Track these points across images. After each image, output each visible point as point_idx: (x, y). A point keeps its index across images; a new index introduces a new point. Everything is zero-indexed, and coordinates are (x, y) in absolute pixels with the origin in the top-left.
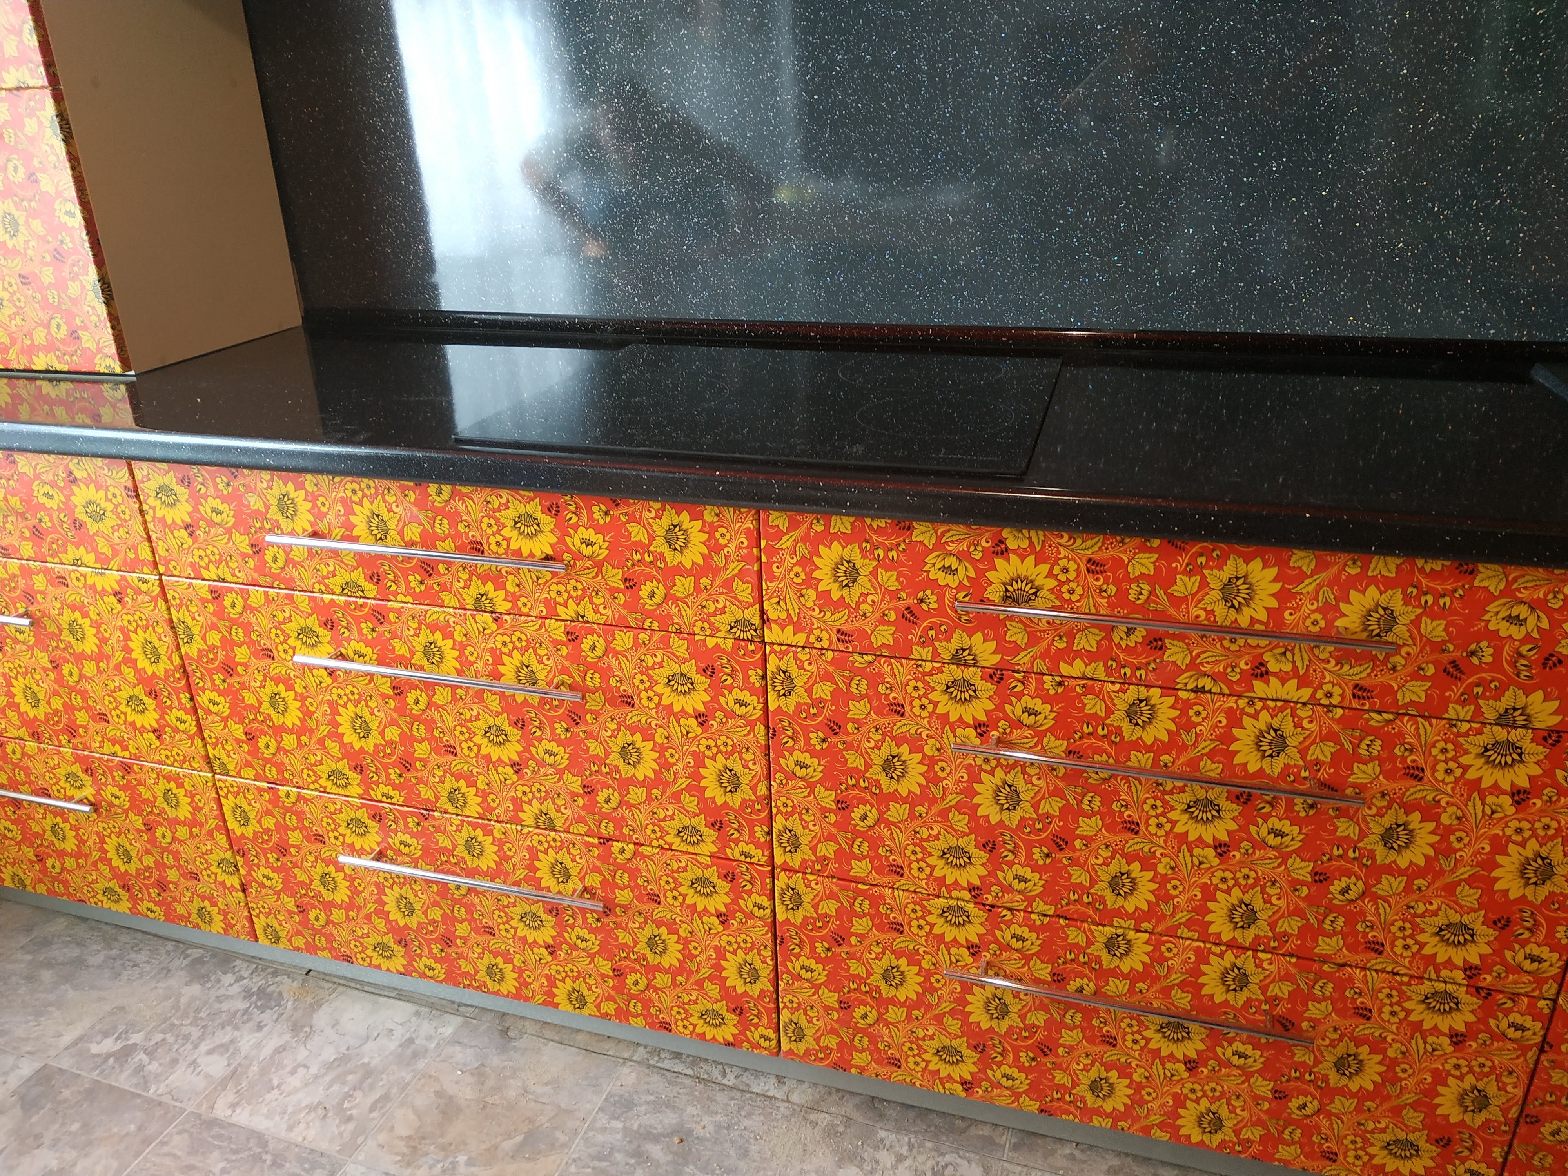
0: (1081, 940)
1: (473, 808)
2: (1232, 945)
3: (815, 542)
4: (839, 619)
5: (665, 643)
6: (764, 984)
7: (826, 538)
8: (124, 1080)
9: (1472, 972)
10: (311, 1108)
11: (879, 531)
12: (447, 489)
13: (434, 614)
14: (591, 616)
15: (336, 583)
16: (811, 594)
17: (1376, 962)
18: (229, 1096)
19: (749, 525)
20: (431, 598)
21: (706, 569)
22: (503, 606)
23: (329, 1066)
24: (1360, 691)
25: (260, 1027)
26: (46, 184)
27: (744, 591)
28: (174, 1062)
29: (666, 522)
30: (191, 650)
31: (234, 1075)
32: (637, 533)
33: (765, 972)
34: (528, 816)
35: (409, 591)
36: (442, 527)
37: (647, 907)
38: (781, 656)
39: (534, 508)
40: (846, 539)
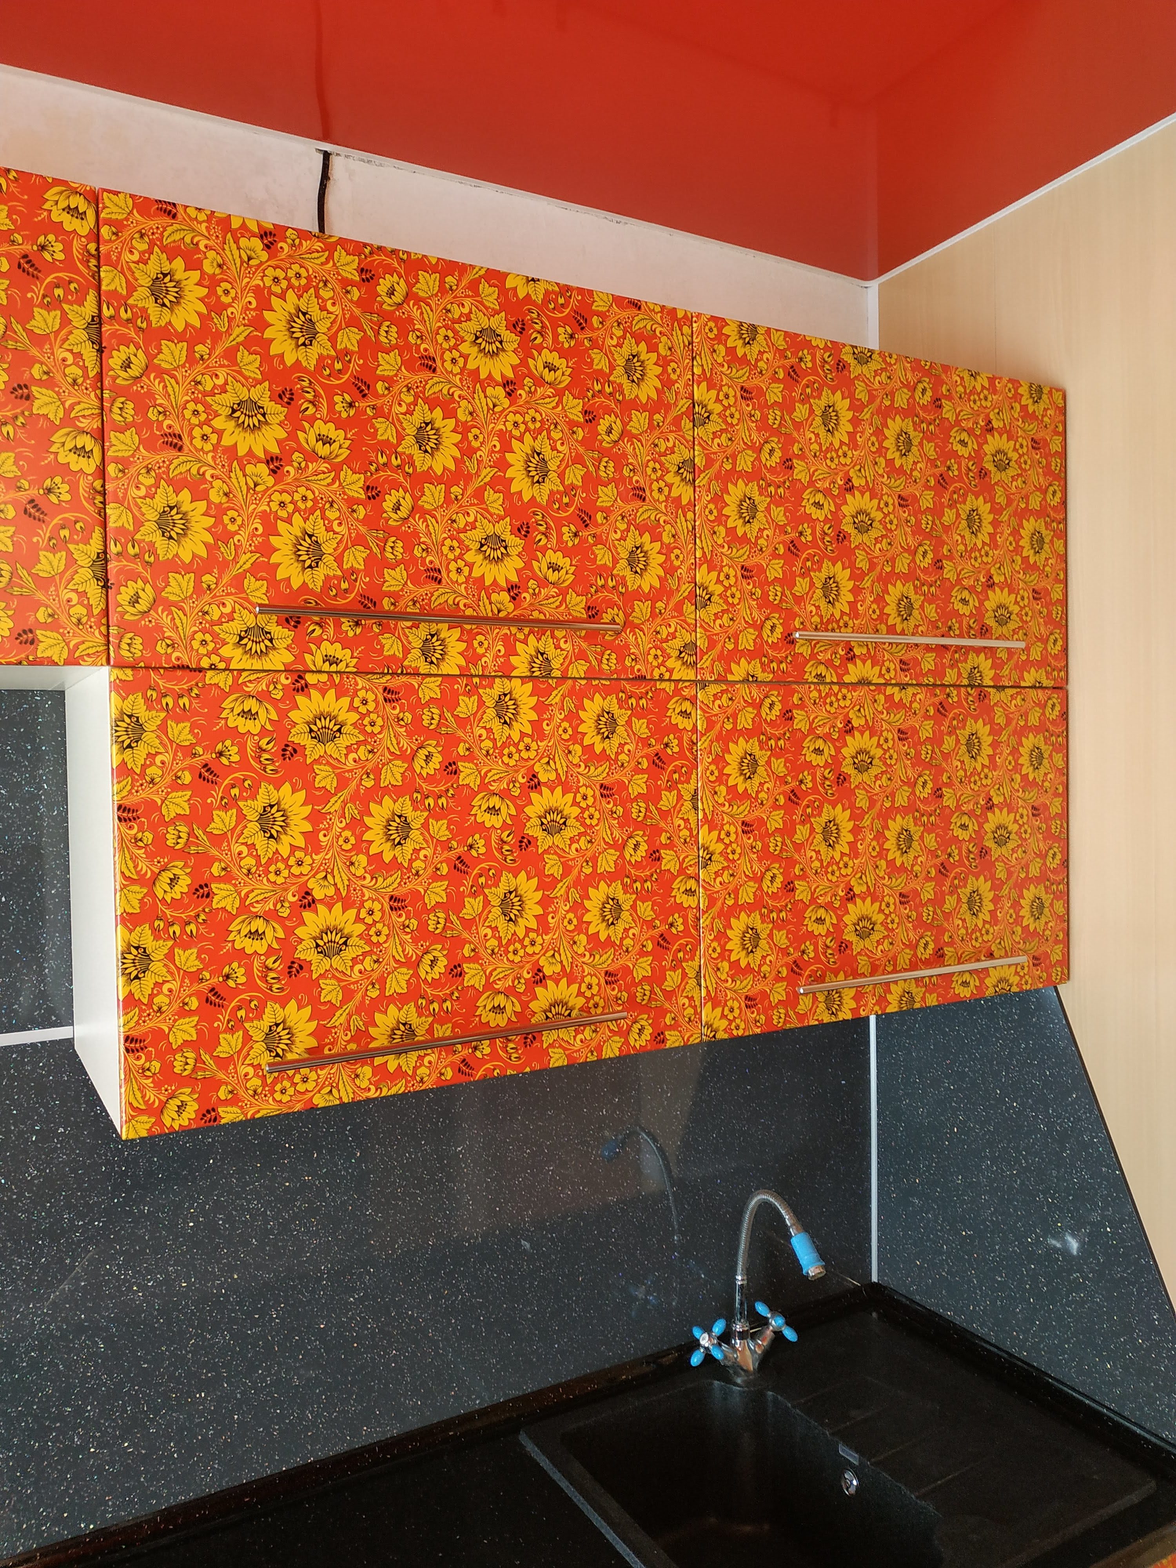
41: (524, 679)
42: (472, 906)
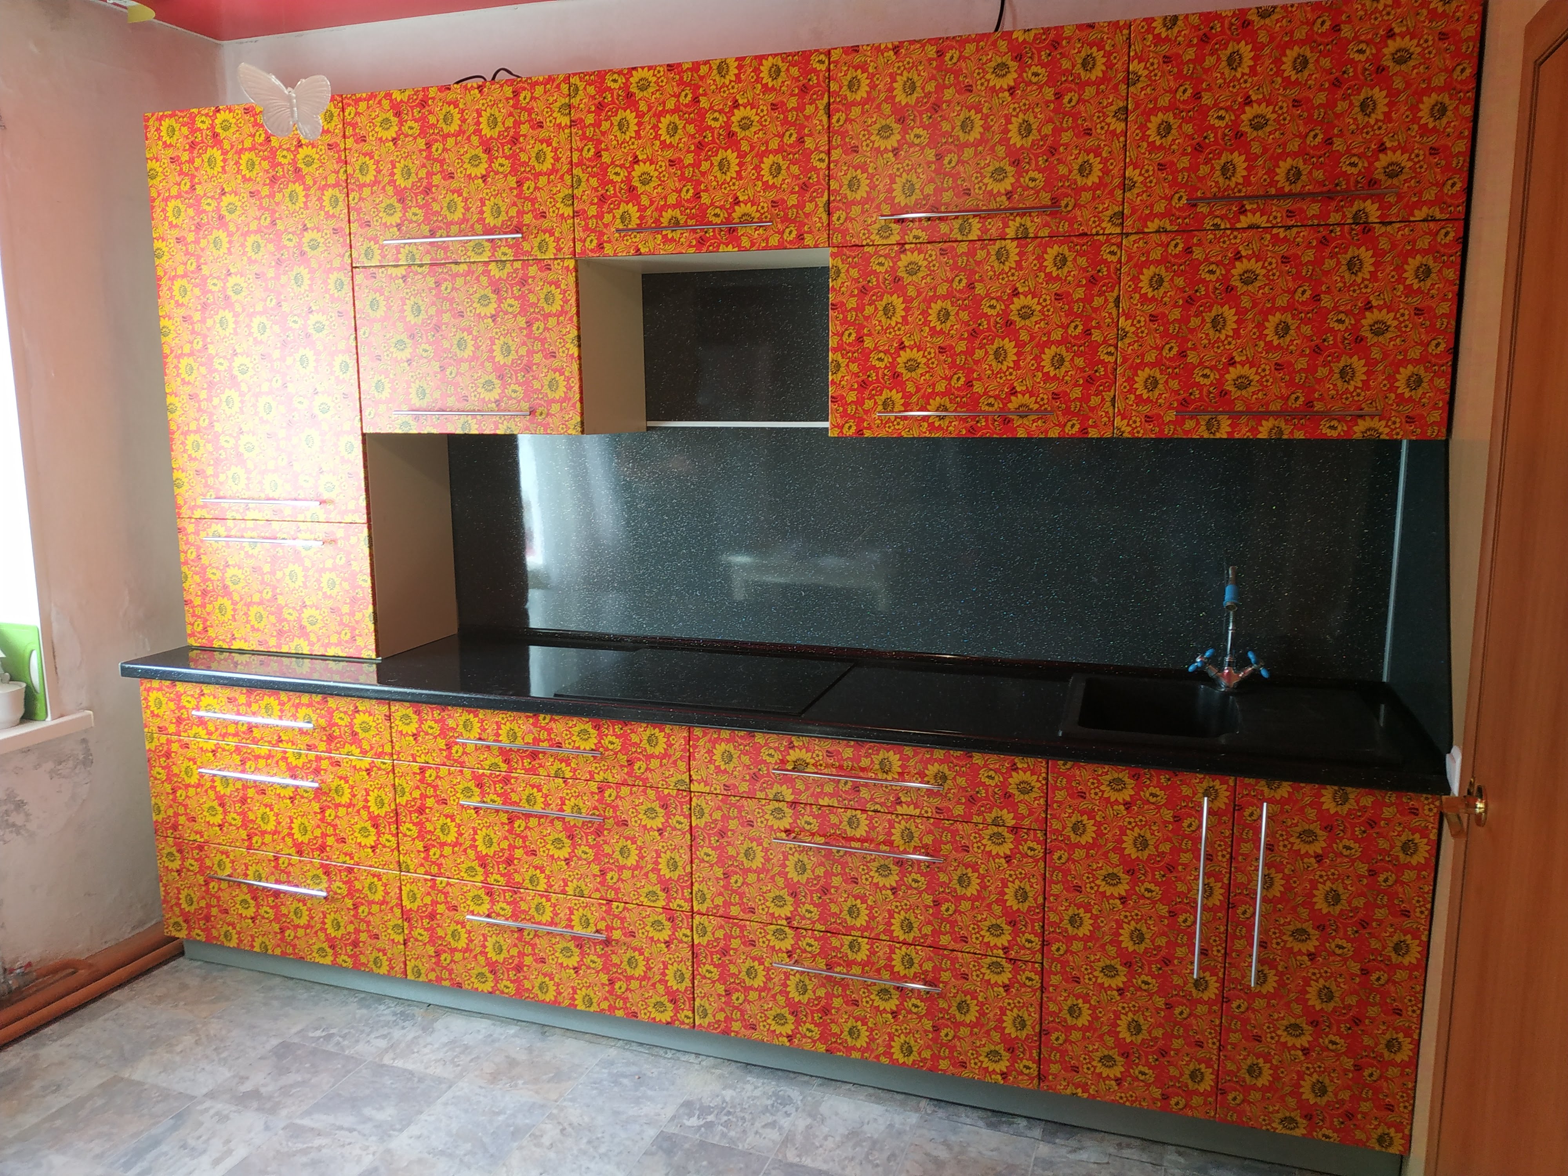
0: (838, 944)
1: (542, 887)
2: (904, 943)
3: (714, 742)
4: (724, 779)
5: (644, 792)
6: (687, 983)
7: (718, 740)
8: (330, 1047)
9: (1006, 949)
10: (437, 1061)
11: (741, 737)
12: (548, 717)
13: (534, 779)
14: (611, 779)
15: (486, 764)
16: (712, 767)
17: (966, 948)
18: (391, 1055)
19: (686, 734)
20: (533, 771)
21: (665, 755)
22: (568, 775)
23: (446, 1045)
24: (939, 810)
25: (403, 1028)
26: (355, 566)
27: (682, 765)
28: (357, 1041)
29: (648, 733)
30: (402, 800)
31: (392, 1047)
32: (635, 738)
33: (688, 975)
34: (570, 890)
35: (524, 768)
36: (544, 735)
37: (628, 940)
38: (699, 797)
39: (589, 727)
40: (728, 741)
41: (1012, 239)
42: (979, 354)
